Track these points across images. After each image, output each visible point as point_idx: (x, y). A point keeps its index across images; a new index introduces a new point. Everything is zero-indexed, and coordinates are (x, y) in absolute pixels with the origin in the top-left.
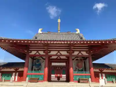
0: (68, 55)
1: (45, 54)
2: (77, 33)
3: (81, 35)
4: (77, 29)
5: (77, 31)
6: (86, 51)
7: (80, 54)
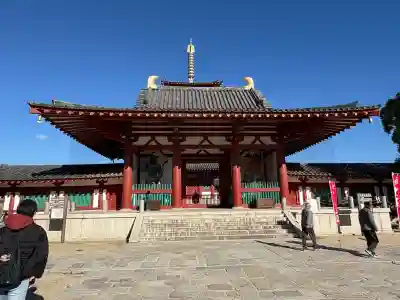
0: (227, 145)
1: (171, 143)
2: (247, 88)
3: (259, 94)
4: (248, 78)
5: (247, 83)
6: (273, 137)
7: (258, 143)
